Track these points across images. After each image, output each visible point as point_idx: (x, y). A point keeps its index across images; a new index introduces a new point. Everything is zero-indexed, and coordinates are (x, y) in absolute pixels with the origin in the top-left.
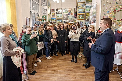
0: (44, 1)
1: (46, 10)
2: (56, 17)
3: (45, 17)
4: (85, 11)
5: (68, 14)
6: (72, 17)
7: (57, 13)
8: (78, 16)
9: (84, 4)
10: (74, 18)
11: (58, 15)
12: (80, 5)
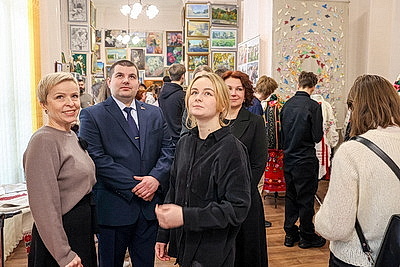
0: (79, 6)
1: (83, 36)
2: (103, 59)
3: (80, 57)
4: (210, 46)
5: (145, 49)
6: (157, 59)
7: (107, 44)
8: (189, 60)
9: (206, 26)
10: (165, 65)
11: (111, 51)
12: (194, 27)
